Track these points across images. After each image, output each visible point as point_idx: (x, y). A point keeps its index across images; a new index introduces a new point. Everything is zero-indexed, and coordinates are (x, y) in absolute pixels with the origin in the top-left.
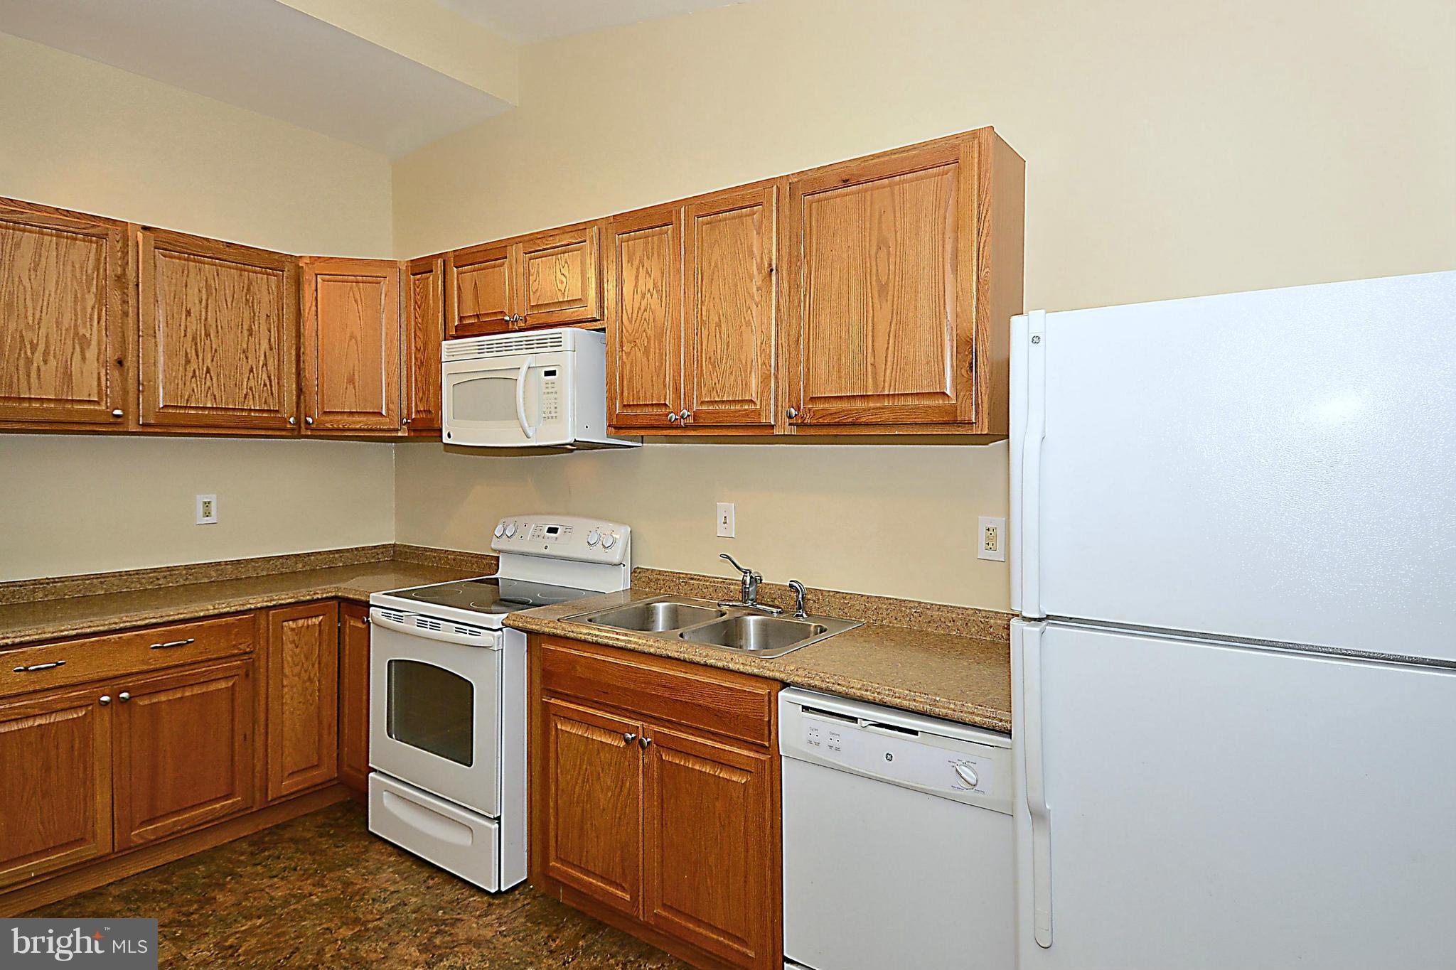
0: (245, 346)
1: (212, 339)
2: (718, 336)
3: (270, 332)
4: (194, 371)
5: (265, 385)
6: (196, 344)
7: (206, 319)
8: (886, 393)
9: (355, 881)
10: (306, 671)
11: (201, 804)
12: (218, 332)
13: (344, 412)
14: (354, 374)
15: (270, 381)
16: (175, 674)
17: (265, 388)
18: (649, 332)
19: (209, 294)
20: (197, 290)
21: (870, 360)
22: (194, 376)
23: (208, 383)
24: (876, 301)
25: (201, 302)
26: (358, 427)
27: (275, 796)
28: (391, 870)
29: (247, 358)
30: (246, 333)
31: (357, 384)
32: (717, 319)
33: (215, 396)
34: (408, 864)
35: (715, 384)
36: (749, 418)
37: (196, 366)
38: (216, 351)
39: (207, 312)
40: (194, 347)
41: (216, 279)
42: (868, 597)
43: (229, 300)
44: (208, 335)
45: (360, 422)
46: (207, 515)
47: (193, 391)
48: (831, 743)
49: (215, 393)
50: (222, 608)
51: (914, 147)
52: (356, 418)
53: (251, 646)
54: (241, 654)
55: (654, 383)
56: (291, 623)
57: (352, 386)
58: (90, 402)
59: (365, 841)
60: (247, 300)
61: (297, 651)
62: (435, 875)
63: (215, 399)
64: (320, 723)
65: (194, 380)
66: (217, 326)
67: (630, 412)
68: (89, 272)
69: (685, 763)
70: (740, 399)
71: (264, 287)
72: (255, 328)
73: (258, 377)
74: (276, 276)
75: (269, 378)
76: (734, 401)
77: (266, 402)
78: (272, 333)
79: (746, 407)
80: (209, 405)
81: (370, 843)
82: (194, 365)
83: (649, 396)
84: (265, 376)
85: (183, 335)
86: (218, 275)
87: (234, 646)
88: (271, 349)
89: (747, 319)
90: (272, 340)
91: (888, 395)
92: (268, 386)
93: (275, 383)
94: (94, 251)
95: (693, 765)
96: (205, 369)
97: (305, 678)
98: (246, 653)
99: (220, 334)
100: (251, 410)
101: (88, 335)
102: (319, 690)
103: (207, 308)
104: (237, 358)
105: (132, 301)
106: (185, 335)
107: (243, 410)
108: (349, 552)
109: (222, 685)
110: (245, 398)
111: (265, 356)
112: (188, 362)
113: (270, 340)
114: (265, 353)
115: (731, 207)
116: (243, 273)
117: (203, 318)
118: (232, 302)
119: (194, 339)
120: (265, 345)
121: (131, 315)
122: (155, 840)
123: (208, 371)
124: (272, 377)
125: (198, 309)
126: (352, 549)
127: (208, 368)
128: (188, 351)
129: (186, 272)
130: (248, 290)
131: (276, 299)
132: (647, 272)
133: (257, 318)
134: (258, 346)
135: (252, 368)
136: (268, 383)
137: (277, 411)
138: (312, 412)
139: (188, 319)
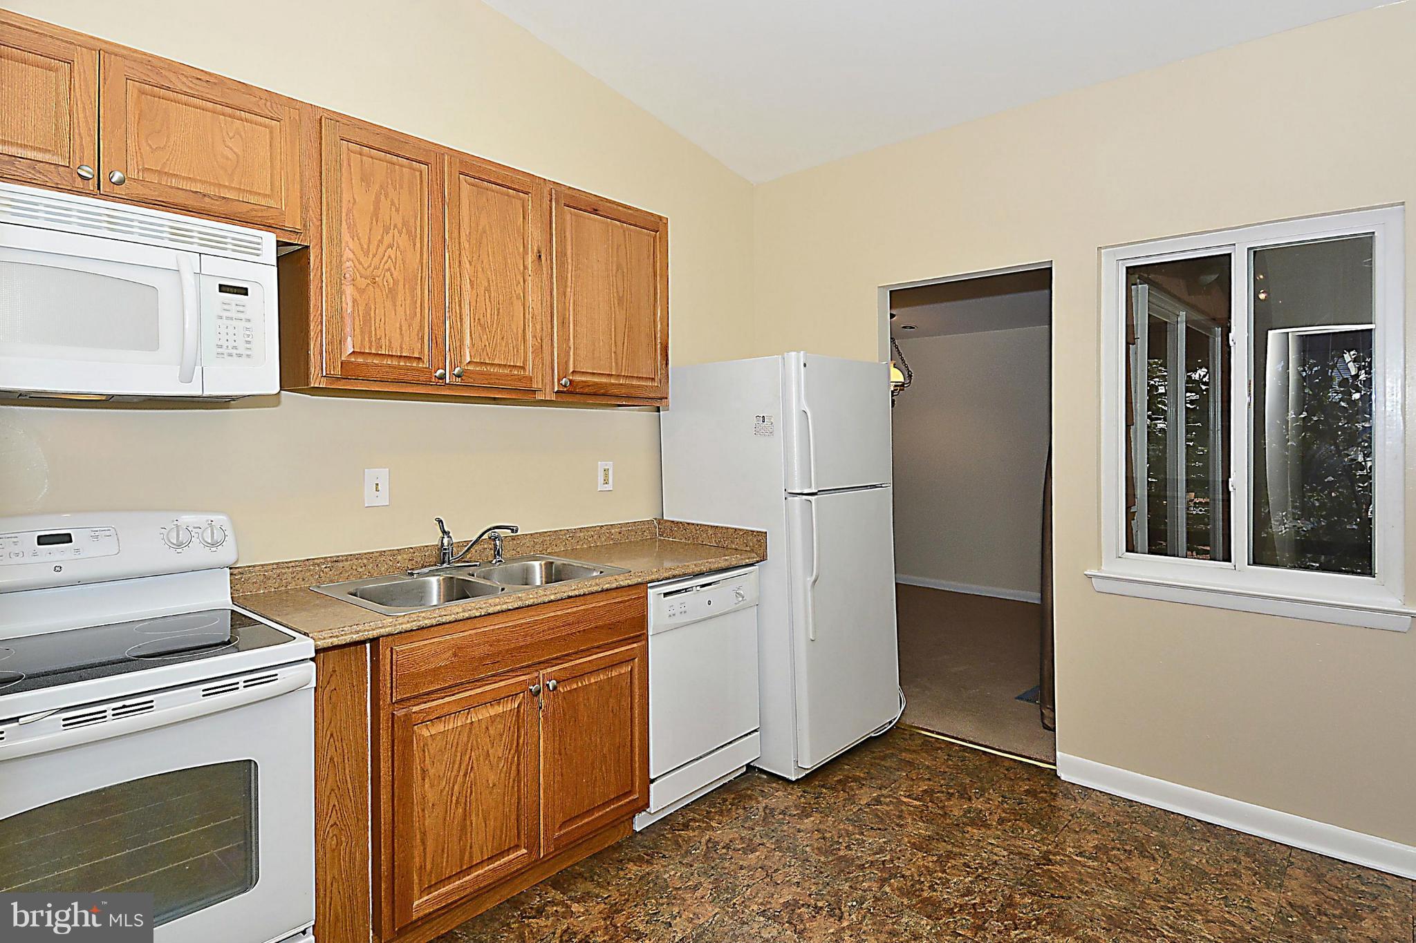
2: (487, 300)
8: (623, 374)
18: (395, 274)
21: (613, 349)
24: (617, 309)
32: (487, 284)
35: (485, 346)
36: (522, 382)
42: (531, 535)
48: (681, 610)
51: (629, 208)
55: (404, 332)
67: (360, 360)
69: (582, 683)
70: (512, 364)
76: (505, 366)
79: (516, 373)
83: (396, 345)
89: (517, 292)
91: (624, 376)
95: (589, 680)
115: (500, 182)
132: (393, 203)
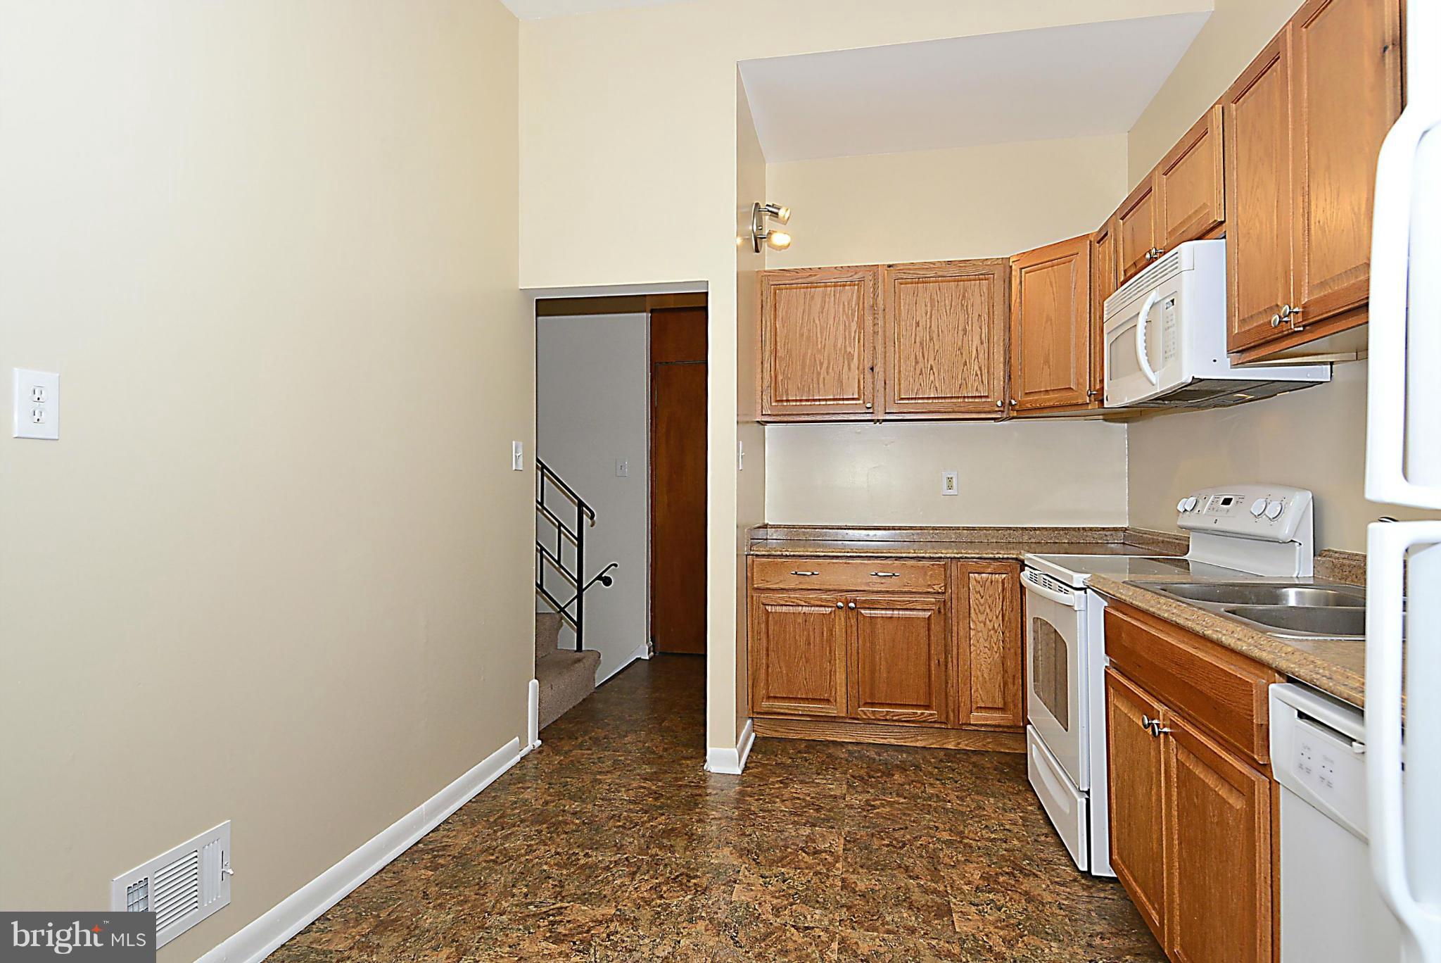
0: (960, 343)
1: (935, 342)
3: (981, 330)
4: (921, 370)
5: (977, 375)
6: (923, 348)
7: (930, 327)
9: (986, 809)
10: (990, 621)
11: (905, 705)
12: (939, 336)
13: (1041, 391)
14: (1049, 354)
15: (981, 370)
16: (888, 597)
17: (977, 378)
19: (932, 307)
20: (924, 305)
22: (921, 373)
23: (932, 378)
25: (926, 314)
26: (1052, 404)
27: (964, 722)
28: (1021, 815)
29: (962, 354)
30: (961, 333)
31: (1051, 364)
33: (936, 388)
34: (1040, 817)
37: (922, 366)
38: (937, 351)
39: (931, 322)
40: (921, 350)
41: (938, 293)
43: (948, 308)
44: (931, 339)
45: (1053, 398)
46: (950, 488)
47: (921, 385)
49: (937, 385)
50: (920, 553)
52: (1052, 395)
53: (943, 588)
54: (935, 593)
56: (976, 575)
57: (1047, 367)
58: (853, 399)
59: (1023, 787)
60: (962, 305)
61: (982, 601)
62: (1051, 835)
63: (937, 390)
64: (1005, 671)
65: (921, 376)
66: (938, 331)
68: (853, 306)
71: (977, 290)
72: (969, 328)
73: (971, 369)
74: (988, 279)
75: (980, 368)
77: (977, 390)
78: (983, 330)
80: (932, 396)
81: (1025, 790)
82: (921, 365)
84: (976, 368)
85: (913, 342)
86: (939, 289)
87: (929, 585)
88: (982, 343)
90: (983, 335)
92: (979, 375)
93: (985, 371)
94: (856, 291)
96: (929, 367)
97: (990, 628)
98: (939, 593)
99: (941, 337)
100: (964, 397)
101: (852, 352)
102: (1003, 642)
103: (931, 317)
104: (954, 355)
105: (880, 323)
106: (915, 342)
107: (958, 397)
108: (1075, 531)
109: (921, 614)
110: (960, 388)
111: (977, 350)
112: (917, 362)
113: (981, 336)
114: (977, 348)
116: (959, 283)
117: (928, 326)
118: (950, 309)
119: (921, 344)
120: (976, 342)
121: (880, 333)
122: (874, 720)
123: (932, 369)
124: (983, 368)
125: (924, 319)
126: (1079, 528)
127: (931, 366)
128: (917, 354)
129: (916, 293)
130: (964, 296)
131: (987, 300)
133: (970, 319)
134: (970, 342)
135: (966, 362)
136: (979, 373)
137: (987, 397)
138: (1016, 395)
139: (917, 329)
